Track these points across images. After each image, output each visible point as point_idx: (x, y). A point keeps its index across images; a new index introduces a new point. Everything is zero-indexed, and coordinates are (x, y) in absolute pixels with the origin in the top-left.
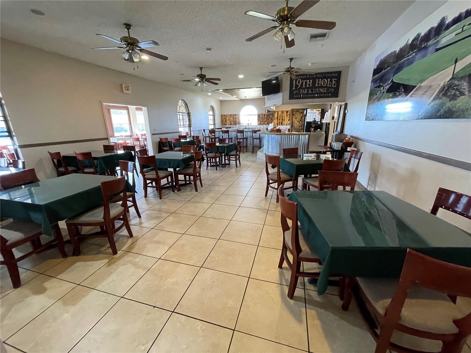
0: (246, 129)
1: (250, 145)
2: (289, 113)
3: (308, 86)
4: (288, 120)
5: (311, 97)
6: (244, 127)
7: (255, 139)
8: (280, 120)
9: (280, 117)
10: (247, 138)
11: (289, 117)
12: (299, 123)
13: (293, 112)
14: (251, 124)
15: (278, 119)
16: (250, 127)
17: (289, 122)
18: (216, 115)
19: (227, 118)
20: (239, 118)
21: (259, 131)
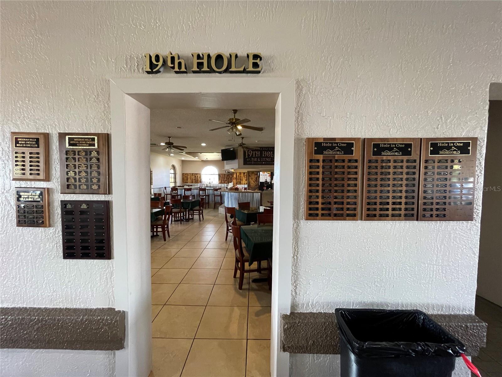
0: (207, 187)
1: (212, 201)
2: (245, 174)
3: (257, 156)
4: (245, 181)
5: (260, 164)
6: (206, 185)
7: (216, 196)
8: (238, 179)
9: (238, 177)
10: (208, 196)
11: (246, 178)
12: (255, 183)
13: (249, 174)
14: (212, 182)
15: (236, 178)
16: (212, 185)
17: (246, 182)
18: (177, 174)
19: (189, 177)
20: (200, 177)
21: (220, 189)
